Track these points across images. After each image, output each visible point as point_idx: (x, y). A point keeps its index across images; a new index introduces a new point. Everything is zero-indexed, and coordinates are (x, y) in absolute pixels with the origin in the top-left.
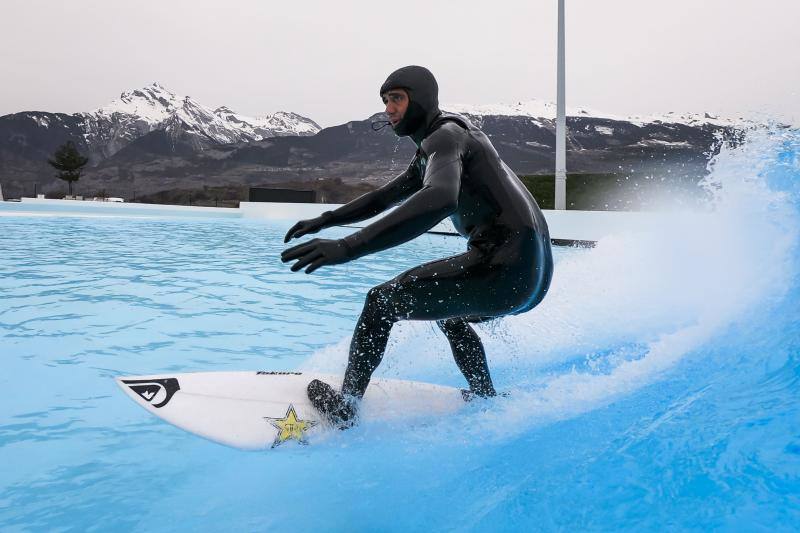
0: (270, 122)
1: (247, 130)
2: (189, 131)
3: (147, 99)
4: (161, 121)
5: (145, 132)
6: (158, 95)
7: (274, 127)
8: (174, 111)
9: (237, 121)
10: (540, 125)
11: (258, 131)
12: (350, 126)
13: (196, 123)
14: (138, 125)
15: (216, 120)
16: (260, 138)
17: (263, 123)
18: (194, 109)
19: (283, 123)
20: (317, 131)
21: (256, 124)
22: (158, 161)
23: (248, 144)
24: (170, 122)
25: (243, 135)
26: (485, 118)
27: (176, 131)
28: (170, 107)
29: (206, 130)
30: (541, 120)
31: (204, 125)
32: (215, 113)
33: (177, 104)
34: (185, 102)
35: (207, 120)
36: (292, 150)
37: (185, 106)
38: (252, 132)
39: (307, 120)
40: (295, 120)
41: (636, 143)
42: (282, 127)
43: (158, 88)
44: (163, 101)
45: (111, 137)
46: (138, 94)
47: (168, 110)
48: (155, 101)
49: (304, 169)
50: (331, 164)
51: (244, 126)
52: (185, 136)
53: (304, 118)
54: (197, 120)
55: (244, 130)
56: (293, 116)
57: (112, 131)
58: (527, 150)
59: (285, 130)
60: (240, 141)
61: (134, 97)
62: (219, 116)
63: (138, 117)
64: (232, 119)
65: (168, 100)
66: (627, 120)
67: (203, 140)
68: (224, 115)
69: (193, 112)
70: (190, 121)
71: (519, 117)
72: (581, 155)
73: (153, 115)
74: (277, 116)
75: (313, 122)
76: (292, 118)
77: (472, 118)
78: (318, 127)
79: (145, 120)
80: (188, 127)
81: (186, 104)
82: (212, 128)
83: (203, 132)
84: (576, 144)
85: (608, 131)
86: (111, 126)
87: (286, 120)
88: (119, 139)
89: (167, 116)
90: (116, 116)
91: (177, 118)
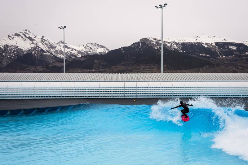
0: (85, 48)
1: (74, 52)
2: (44, 53)
3: (22, 37)
4: (30, 48)
5: (21, 54)
6: (28, 36)
7: (87, 50)
8: (36, 44)
9: (68, 48)
10: (206, 46)
11: (79, 52)
12: (122, 49)
13: (48, 49)
14: (18, 51)
15: (58, 48)
16: (80, 56)
17: (82, 49)
18: (47, 42)
19: (91, 48)
20: (107, 52)
21: (78, 49)
22: (29, 69)
23: (74, 59)
24: (34, 49)
25: (72, 55)
26: (182, 44)
27: (38, 53)
28: (34, 42)
29: (53, 53)
30: (207, 44)
31: (52, 50)
32: (57, 44)
33: (38, 40)
34: (42, 39)
35: (53, 47)
36: (95, 61)
37: (42, 41)
38: (76, 53)
39: (103, 47)
40: (97, 47)
41: (246, 53)
42: (91, 50)
43: (27, 32)
44: (30, 38)
45: (4, 57)
46: (17, 35)
47: (33, 43)
48: (27, 39)
49: (101, 70)
50: (113, 67)
51: (72, 50)
52: (42, 56)
53: (101, 46)
54: (49, 47)
55: (72, 52)
56: (96, 45)
57: (4, 54)
58: (200, 58)
59: (92, 52)
60: (70, 58)
61: (15, 37)
62: (60, 45)
63: (18, 47)
64: (66, 47)
65: (33, 38)
66: (242, 43)
67: (52, 58)
68: (62, 45)
69: (46, 44)
70: (45, 48)
71: (197, 43)
72: (223, 59)
73: (26, 46)
74: (88, 45)
75: (105, 48)
76: (95, 46)
77: (177, 44)
78: (108, 50)
79: (22, 48)
80: (44, 52)
81: (43, 40)
82: (56, 51)
83: (51, 54)
84: (221, 54)
85: (234, 48)
86: (3, 51)
87: (92, 47)
88: (8, 58)
89: (33, 46)
90: (6, 47)
91: (38, 47)
